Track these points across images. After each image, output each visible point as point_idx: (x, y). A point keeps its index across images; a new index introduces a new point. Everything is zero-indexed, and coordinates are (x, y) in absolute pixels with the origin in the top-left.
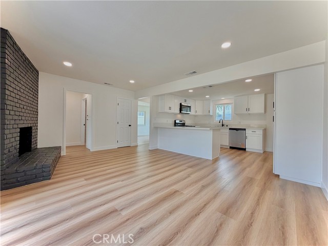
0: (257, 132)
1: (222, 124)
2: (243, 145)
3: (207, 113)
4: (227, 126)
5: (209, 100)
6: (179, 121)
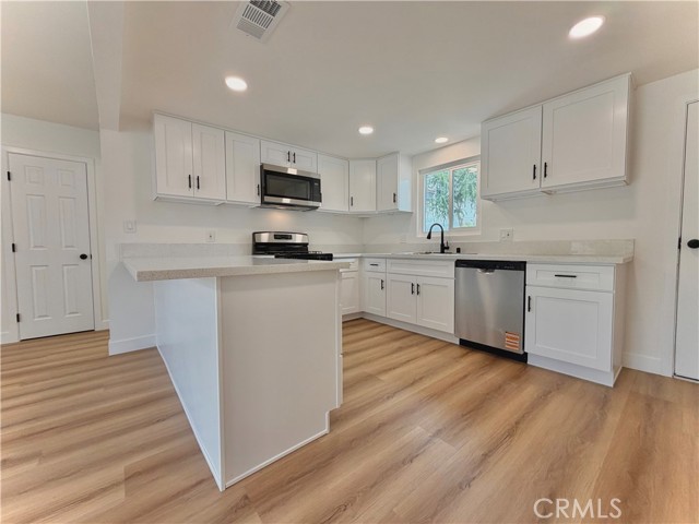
1: (442, 245)
2: (511, 338)
3: (388, 206)
4: (458, 251)
5: (395, 153)
6: (276, 237)
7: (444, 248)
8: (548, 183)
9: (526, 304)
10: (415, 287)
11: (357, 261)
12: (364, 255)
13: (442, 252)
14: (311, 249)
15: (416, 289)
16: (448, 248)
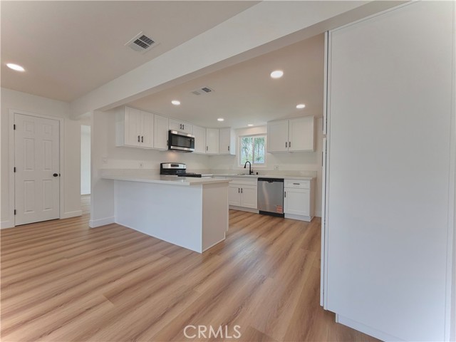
0: (301, 186)
2: (279, 208)
3: (226, 152)
4: (257, 173)
5: (229, 128)
6: (172, 166)
7: (251, 172)
8: (291, 149)
9: (284, 195)
10: (240, 190)
13: (250, 174)
14: (187, 172)
16: (253, 172)
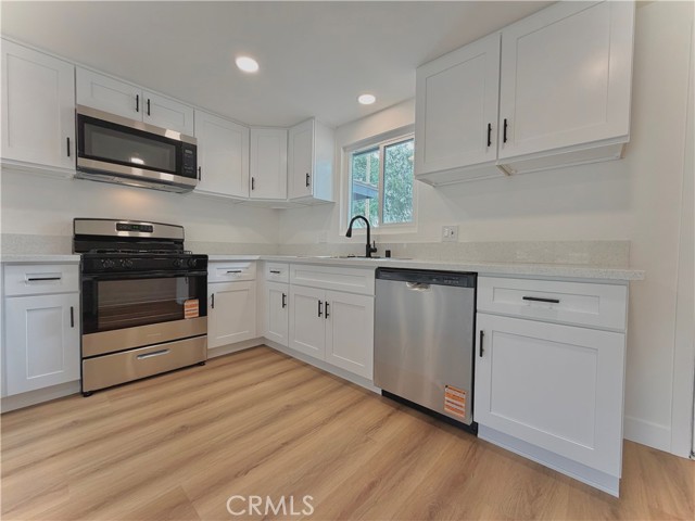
1: (368, 245)
2: (454, 397)
3: (301, 191)
4: (388, 254)
5: (309, 119)
6: (120, 227)
7: (370, 251)
8: (508, 152)
9: (476, 344)
10: (323, 307)
11: (254, 267)
12: (264, 258)
13: (368, 255)
14: (188, 248)
15: (324, 310)
16: (375, 250)
